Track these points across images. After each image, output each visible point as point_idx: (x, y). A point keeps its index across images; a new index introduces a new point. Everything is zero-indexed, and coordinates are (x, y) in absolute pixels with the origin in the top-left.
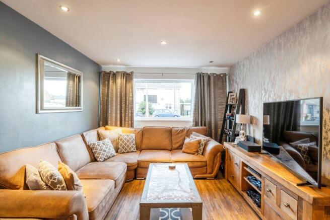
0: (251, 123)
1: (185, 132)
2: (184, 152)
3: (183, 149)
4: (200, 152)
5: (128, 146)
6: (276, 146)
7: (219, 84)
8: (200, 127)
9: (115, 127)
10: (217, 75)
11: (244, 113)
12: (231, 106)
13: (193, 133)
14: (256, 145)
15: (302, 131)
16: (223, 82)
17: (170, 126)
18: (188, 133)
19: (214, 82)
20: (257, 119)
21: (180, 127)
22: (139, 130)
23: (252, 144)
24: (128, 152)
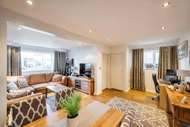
0: (76, 69)
1: (52, 74)
2: (53, 82)
3: (53, 81)
4: (60, 81)
5: (24, 84)
6: (82, 74)
7: (63, 56)
8: (56, 72)
9: (12, 77)
10: (62, 52)
11: (73, 66)
12: (68, 64)
13: (55, 74)
14: (77, 75)
15: (86, 70)
16: (64, 55)
17: (44, 73)
18: (53, 75)
19: (62, 55)
20: (77, 68)
21: (49, 73)
22: (27, 76)
23: (76, 75)
24: (25, 87)
